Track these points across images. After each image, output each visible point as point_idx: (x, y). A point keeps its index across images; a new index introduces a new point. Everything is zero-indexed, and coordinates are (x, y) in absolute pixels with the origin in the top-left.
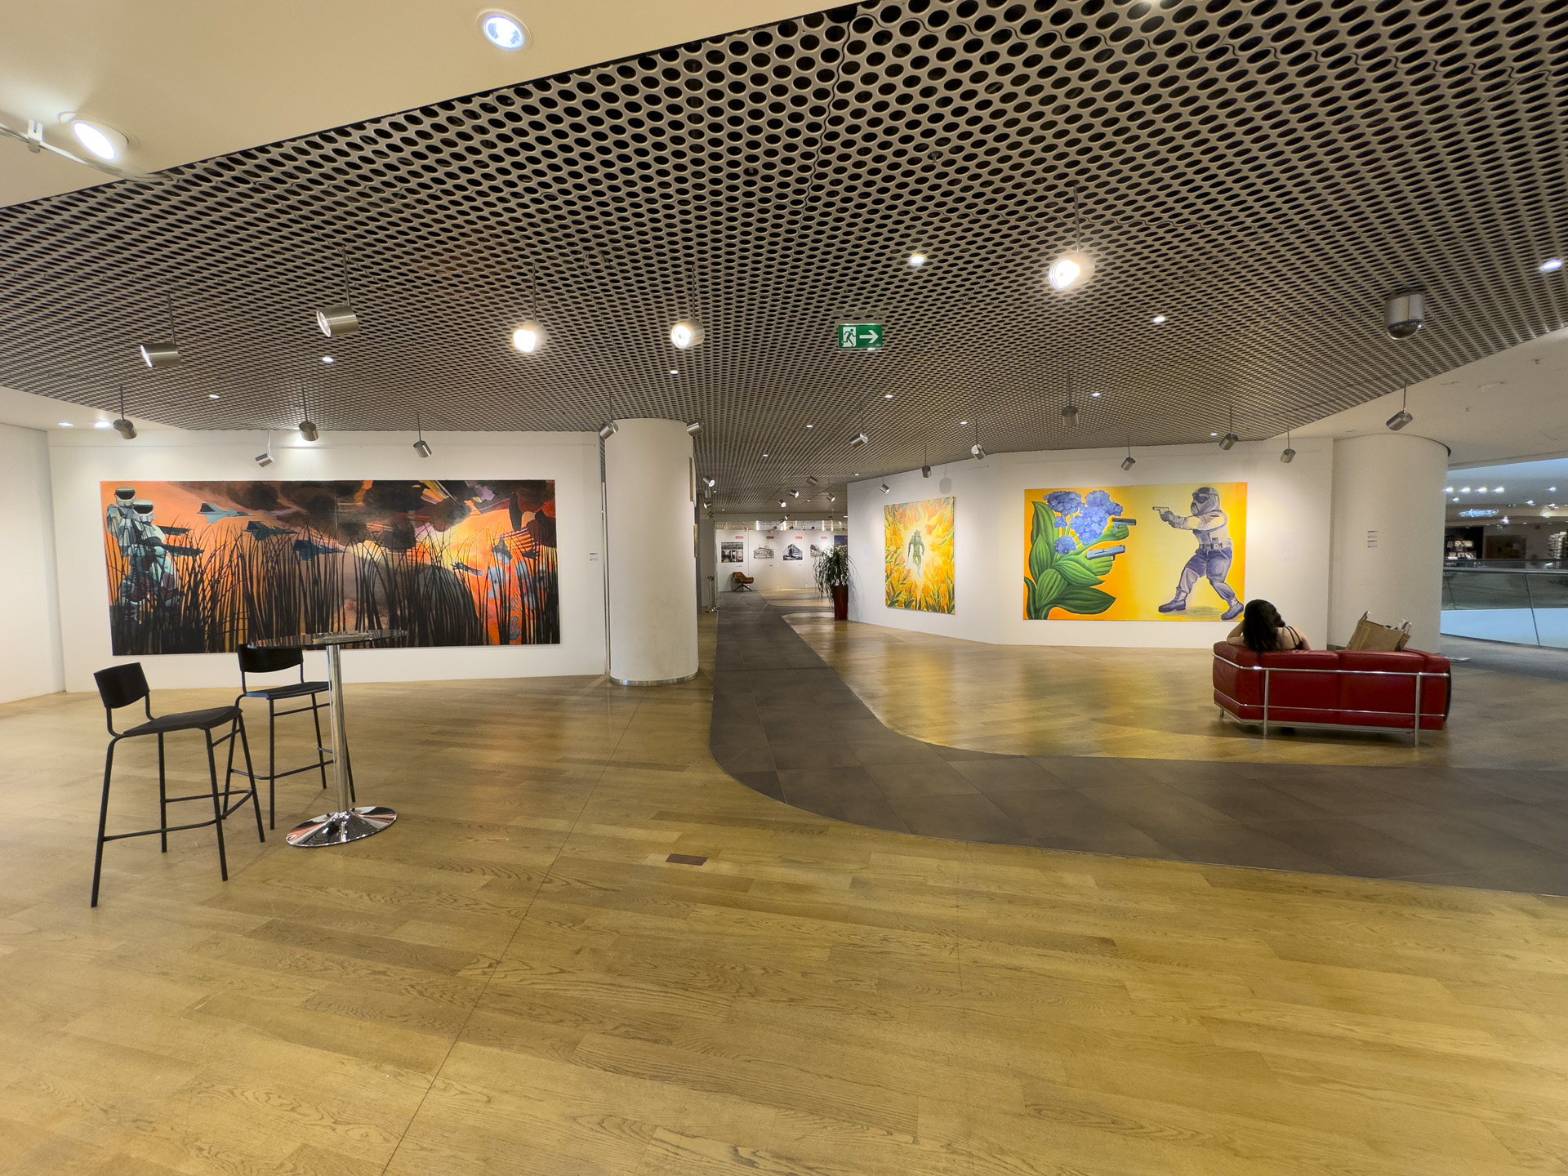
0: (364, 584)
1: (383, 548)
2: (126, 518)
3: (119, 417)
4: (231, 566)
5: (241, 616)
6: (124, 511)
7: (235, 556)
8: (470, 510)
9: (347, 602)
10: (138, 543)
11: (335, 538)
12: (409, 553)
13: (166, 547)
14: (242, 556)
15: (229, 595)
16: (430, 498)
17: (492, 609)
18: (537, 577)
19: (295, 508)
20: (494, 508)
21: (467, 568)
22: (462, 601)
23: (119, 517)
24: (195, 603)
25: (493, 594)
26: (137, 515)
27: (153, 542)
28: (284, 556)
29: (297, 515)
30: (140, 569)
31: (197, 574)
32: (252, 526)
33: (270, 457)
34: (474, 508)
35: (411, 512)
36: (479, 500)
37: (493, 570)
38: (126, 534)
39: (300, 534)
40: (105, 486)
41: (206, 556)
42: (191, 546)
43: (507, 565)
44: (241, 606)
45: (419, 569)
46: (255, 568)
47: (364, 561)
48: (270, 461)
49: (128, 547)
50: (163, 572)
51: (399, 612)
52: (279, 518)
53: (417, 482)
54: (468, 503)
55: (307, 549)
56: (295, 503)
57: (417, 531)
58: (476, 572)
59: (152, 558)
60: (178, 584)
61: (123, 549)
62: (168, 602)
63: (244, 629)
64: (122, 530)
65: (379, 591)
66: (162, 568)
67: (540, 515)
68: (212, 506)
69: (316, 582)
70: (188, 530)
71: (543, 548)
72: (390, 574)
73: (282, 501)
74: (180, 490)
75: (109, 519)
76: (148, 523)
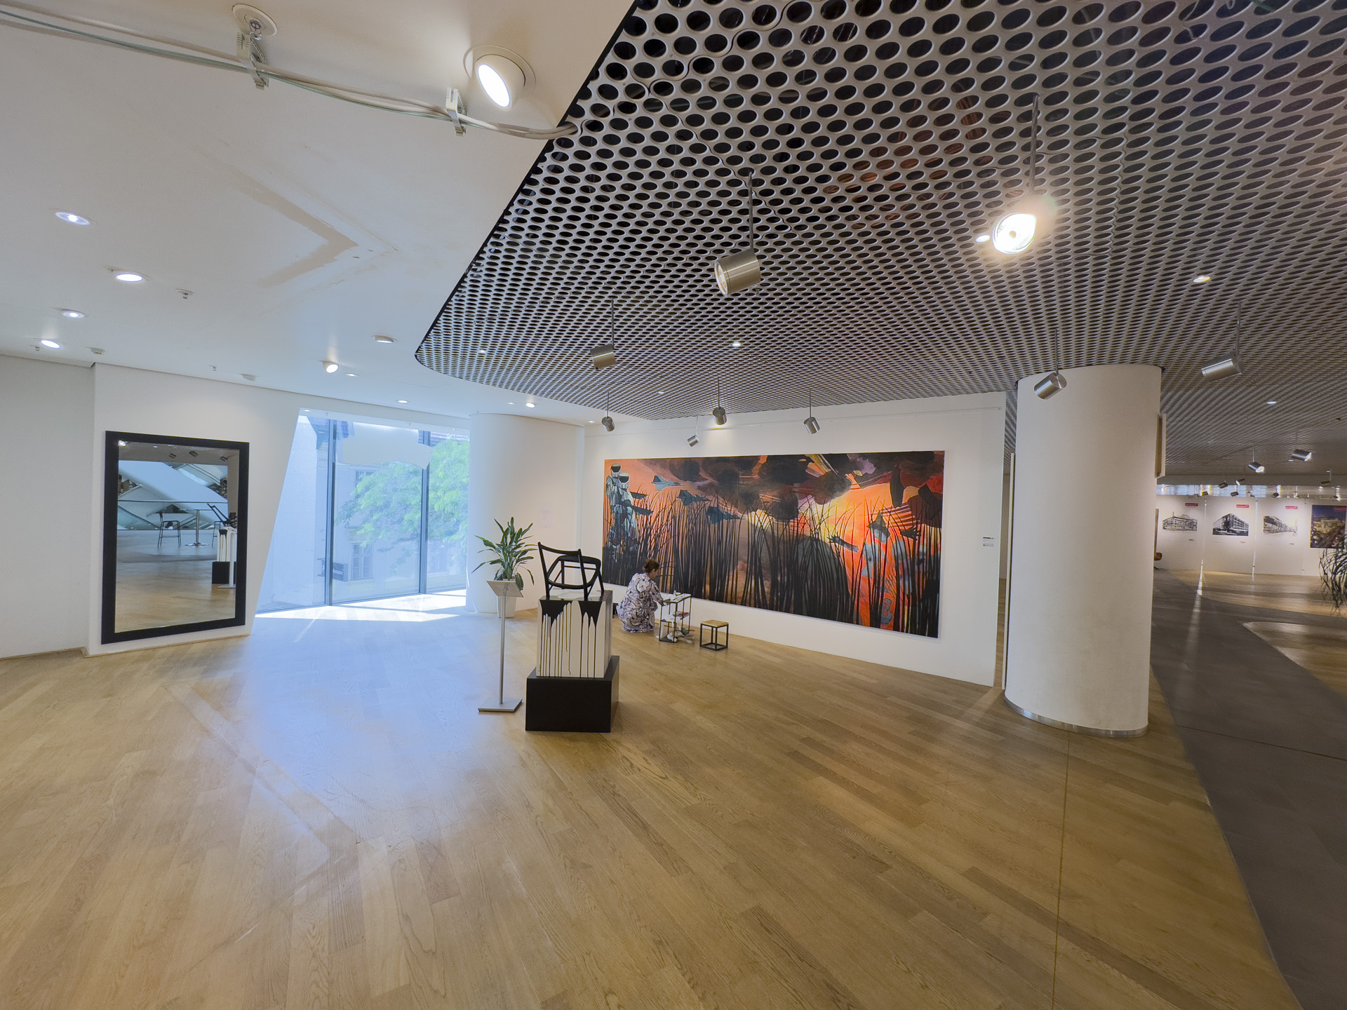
0: (754, 548)
1: (771, 518)
2: (615, 485)
4: (667, 524)
5: (670, 564)
6: (614, 480)
7: (670, 517)
8: (850, 484)
9: (740, 563)
10: (619, 504)
11: (736, 507)
12: (791, 524)
13: (633, 508)
14: (674, 517)
15: (664, 547)
16: (813, 471)
17: (864, 587)
18: (916, 559)
19: (710, 480)
20: (874, 482)
21: (843, 543)
22: (835, 576)
23: (612, 485)
24: (645, 551)
25: (867, 572)
26: (620, 484)
27: (627, 503)
28: (700, 520)
29: (711, 485)
30: (619, 523)
31: (647, 528)
32: (683, 494)
33: (697, 438)
34: (854, 482)
35: (796, 485)
36: (860, 474)
37: (869, 546)
38: (614, 496)
39: (712, 502)
40: (607, 462)
41: (654, 515)
42: (647, 507)
43: (883, 543)
44: (671, 557)
45: (799, 539)
46: (681, 528)
47: (755, 527)
48: (696, 442)
49: (614, 506)
50: (630, 526)
51: (779, 578)
52: (699, 488)
53: (803, 456)
54: (849, 476)
55: (715, 514)
56: (711, 476)
57: (800, 502)
58: (851, 547)
59: (625, 515)
60: (637, 535)
61: (612, 508)
62: (631, 548)
63: (671, 576)
64: (612, 493)
65: (765, 557)
66: (630, 523)
67: (924, 491)
68: (661, 478)
69: (720, 543)
70: (645, 496)
71: (926, 528)
72: (774, 541)
73: (702, 474)
74: (643, 465)
75: (607, 486)
76: (625, 490)
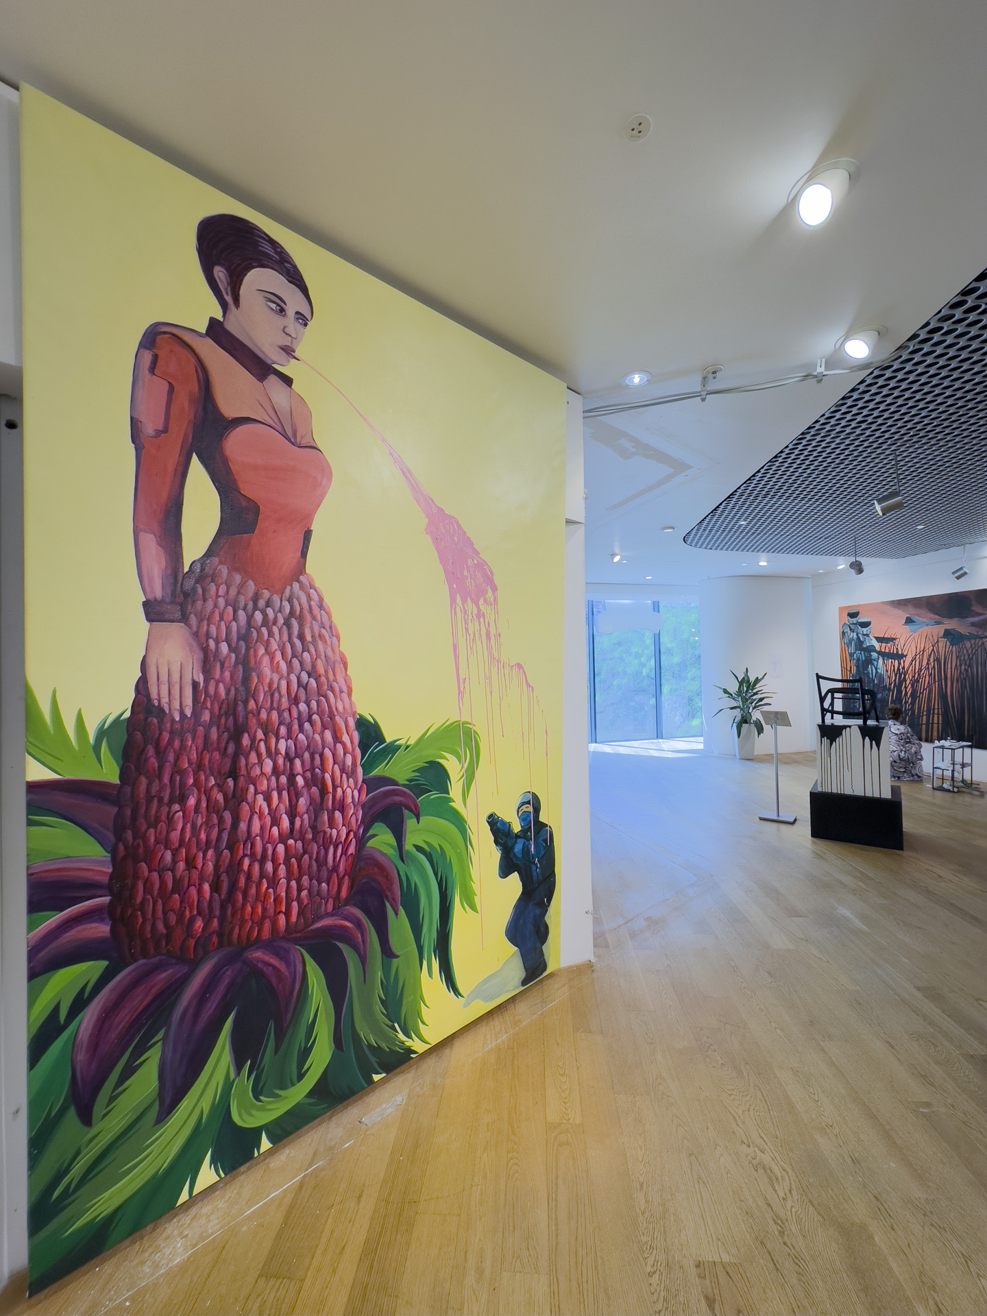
2: (853, 632)
3: (852, 559)
4: (928, 667)
5: (936, 711)
6: (852, 627)
7: (932, 660)
10: (860, 650)
13: (879, 653)
14: (938, 660)
15: (926, 692)
23: (849, 632)
26: (861, 630)
27: (871, 649)
28: (977, 659)
30: (861, 669)
31: (901, 673)
32: (947, 634)
33: (965, 570)
38: (853, 643)
40: (841, 610)
41: (908, 660)
42: (897, 652)
44: (936, 703)
46: (949, 670)
48: (965, 573)
49: (854, 653)
50: (877, 672)
52: (973, 624)
59: (869, 661)
60: (887, 681)
61: (851, 655)
62: (880, 696)
63: (938, 723)
64: (851, 641)
66: (876, 669)
68: (915, 618)
70: (895, 639)
73: (976, 608)
74: (889, 607)
75: (843, 633)
76: (868, 635)
